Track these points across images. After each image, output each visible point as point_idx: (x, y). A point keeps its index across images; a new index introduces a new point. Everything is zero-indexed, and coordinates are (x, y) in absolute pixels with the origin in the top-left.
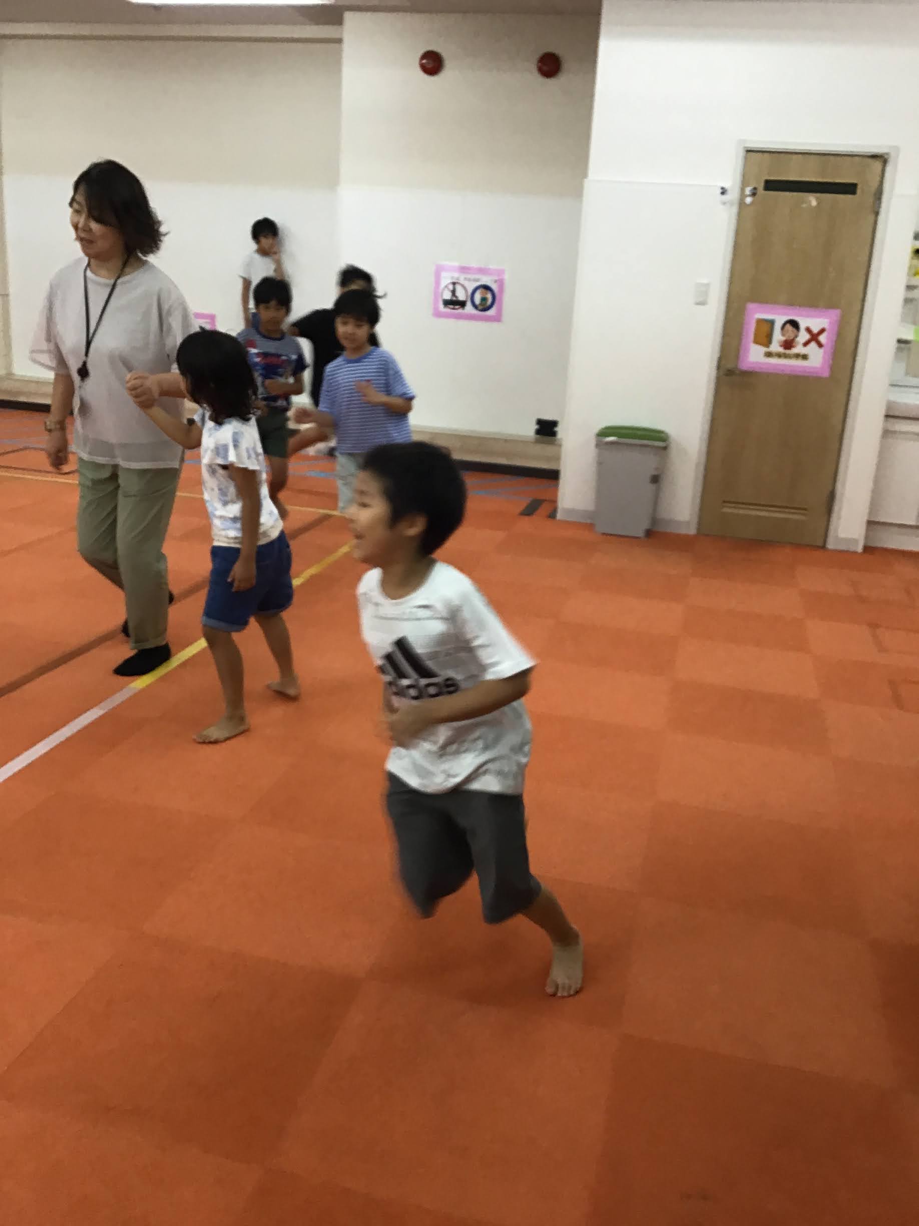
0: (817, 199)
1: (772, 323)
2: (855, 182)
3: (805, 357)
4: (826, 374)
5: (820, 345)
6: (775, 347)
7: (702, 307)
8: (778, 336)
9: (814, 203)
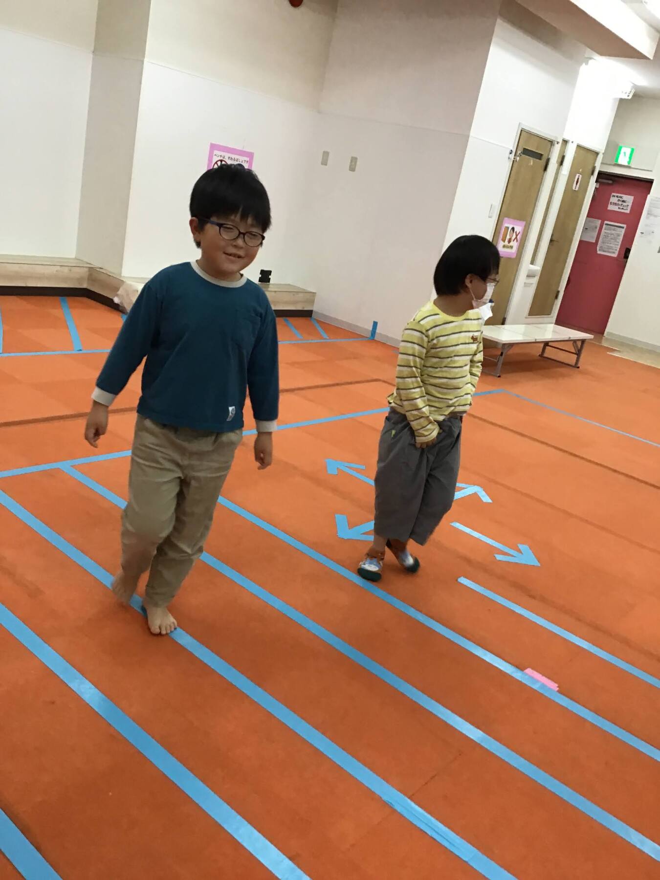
0: (533, 162)
1: (508, 228)
2: (542, 153)
3: (512, 247)
4: (514, 256)
5: (517, 241)
6: (506, 243)
7: (490, 219)
8: (508, 237)
9: (532, 163)
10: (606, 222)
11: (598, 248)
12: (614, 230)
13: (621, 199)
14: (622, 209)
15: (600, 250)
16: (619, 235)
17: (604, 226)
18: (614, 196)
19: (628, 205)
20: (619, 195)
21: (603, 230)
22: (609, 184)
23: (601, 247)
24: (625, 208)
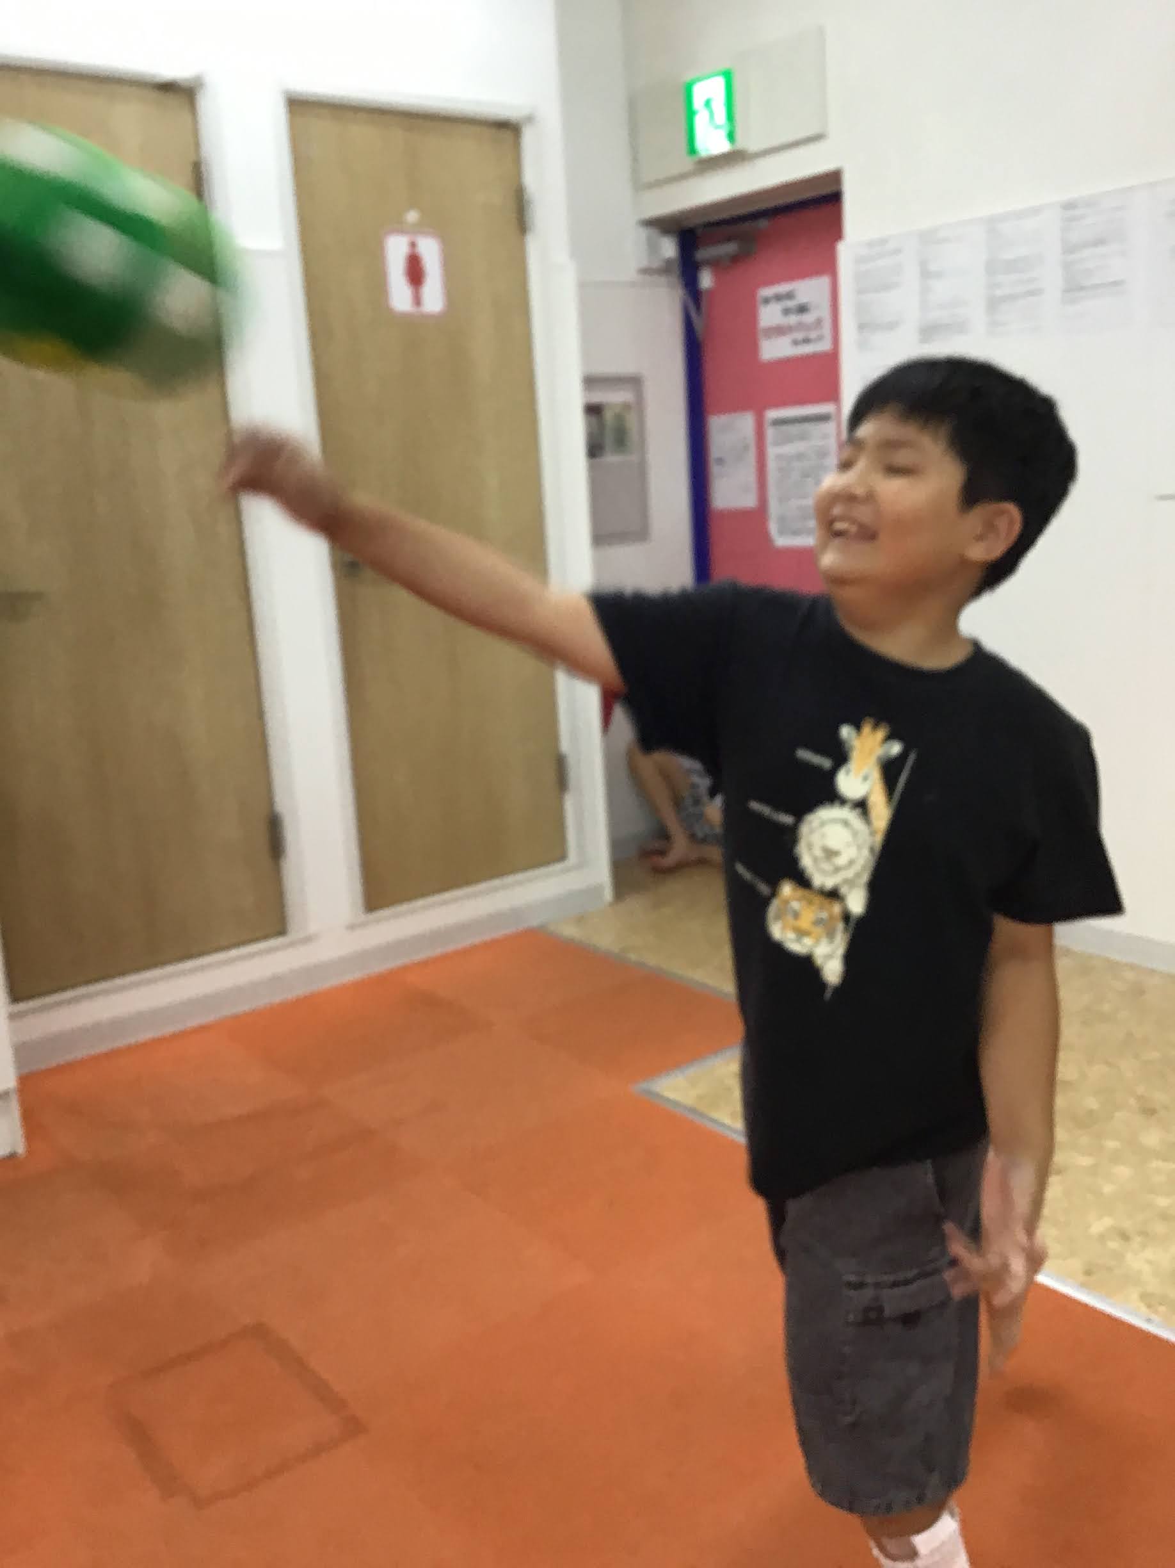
10: (772, 414)
11: (773, 527)
12: (803, 437)
13: (790, 304)
14: (807, 341)
15: (782, 532)
16: (822, 454)
17: (770, 433)
18: (767, 301)
19: (819, 322)
20: (782, 288)
21: (772, 451)
22: (735, 259)
23: (782, 519)
24: (813, 335)
